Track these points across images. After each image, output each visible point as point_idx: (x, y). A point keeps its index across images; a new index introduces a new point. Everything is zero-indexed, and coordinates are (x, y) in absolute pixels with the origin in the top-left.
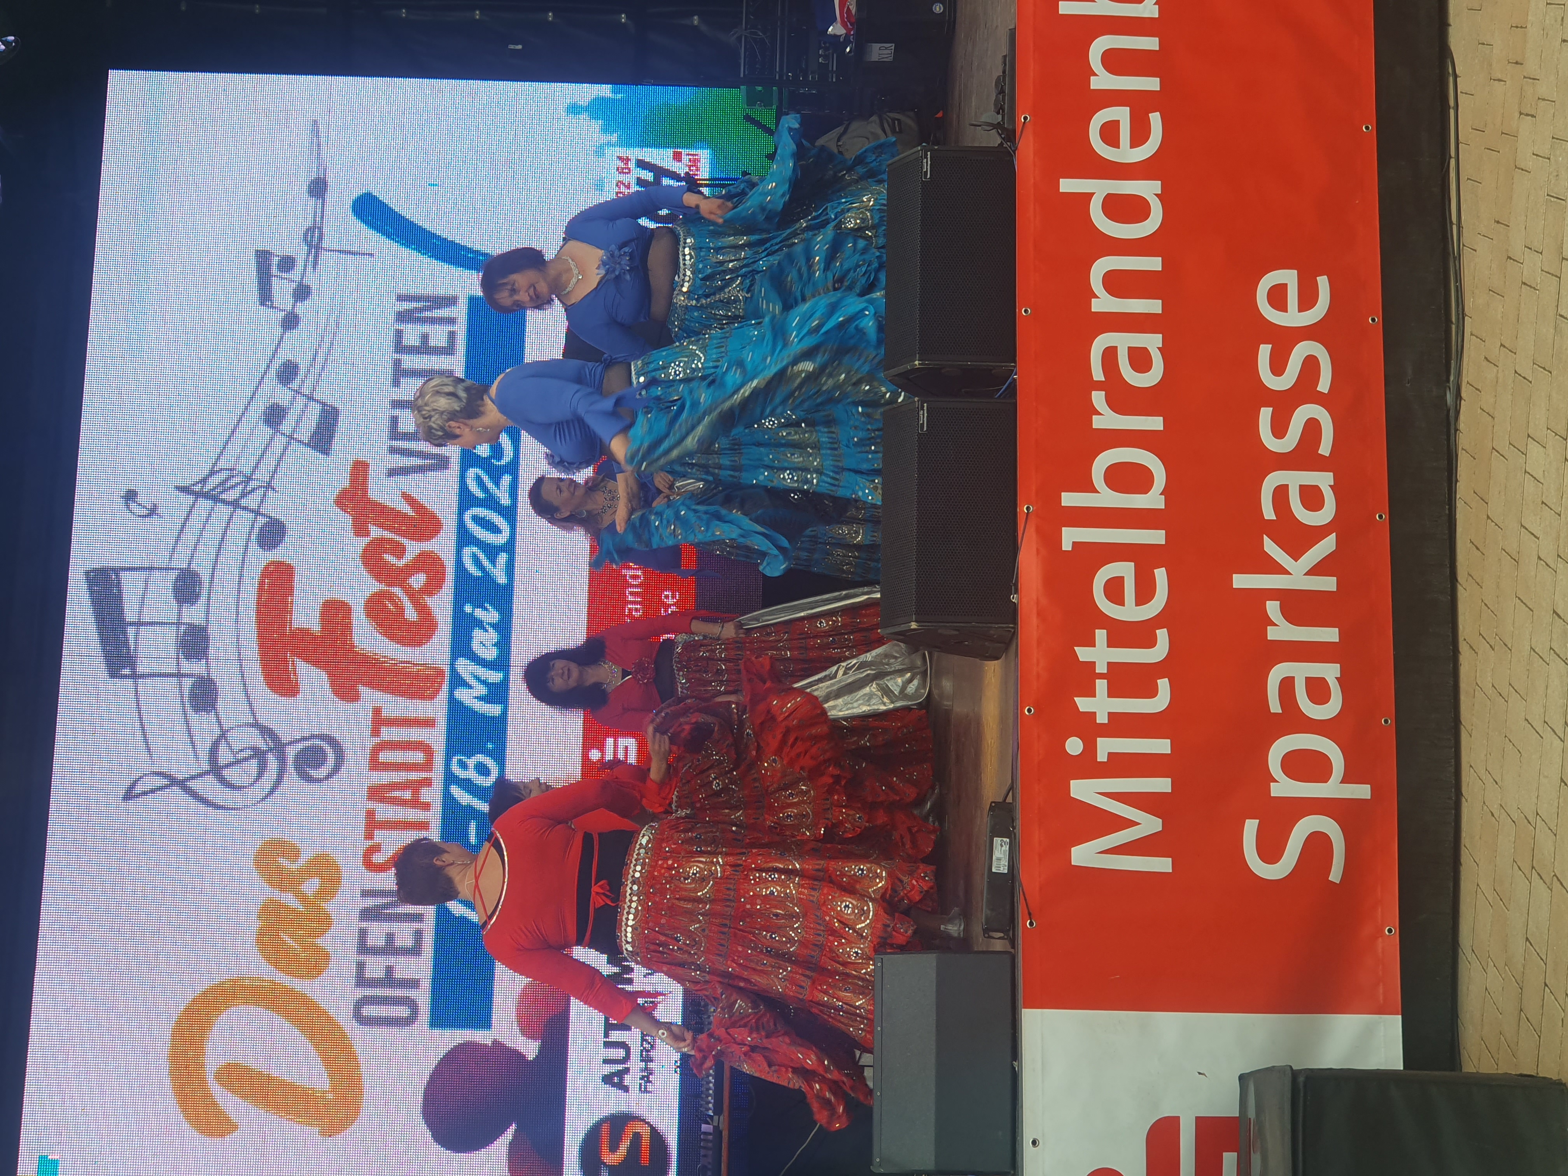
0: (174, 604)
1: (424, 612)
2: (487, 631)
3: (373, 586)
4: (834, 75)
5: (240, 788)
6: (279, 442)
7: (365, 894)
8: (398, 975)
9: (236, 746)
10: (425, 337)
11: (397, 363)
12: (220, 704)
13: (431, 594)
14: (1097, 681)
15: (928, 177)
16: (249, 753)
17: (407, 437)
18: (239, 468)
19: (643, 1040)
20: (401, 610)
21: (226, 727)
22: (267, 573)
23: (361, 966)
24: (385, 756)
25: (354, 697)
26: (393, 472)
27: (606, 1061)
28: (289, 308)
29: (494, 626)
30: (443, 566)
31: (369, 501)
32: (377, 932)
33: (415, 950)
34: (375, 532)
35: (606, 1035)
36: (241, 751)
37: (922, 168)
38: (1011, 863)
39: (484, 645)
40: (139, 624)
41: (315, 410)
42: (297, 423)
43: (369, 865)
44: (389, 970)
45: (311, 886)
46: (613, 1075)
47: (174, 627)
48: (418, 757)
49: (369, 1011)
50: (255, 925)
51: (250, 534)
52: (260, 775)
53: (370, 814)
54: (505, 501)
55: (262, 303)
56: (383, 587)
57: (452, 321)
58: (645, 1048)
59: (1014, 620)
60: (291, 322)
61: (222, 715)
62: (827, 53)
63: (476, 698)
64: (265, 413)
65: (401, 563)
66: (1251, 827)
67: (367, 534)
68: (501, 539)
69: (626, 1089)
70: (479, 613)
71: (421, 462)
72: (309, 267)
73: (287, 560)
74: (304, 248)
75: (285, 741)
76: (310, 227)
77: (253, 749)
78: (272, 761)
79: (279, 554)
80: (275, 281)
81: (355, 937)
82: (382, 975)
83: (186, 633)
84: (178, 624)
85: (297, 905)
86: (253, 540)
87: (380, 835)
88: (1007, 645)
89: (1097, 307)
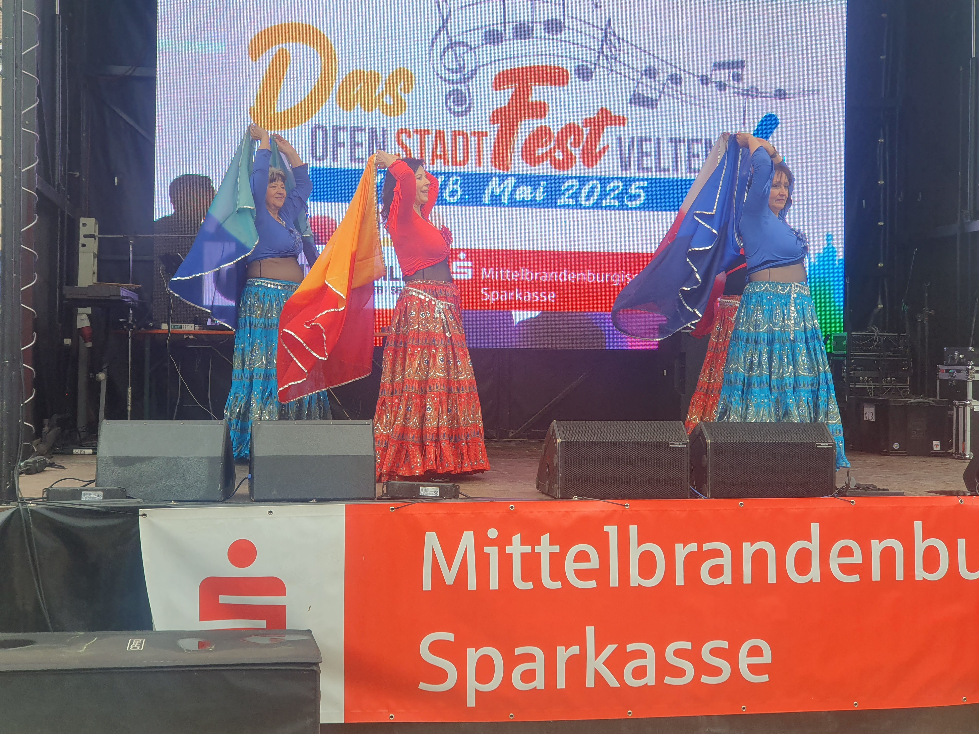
0: (545, 20)
1: (542, 158)
2: (531, 194)
3: (555, 130)
5: (442, 58)
6: (637, 76)
7: (384, 130)
8: (340, 150)
9: (466, 57)
10: (697, 156)
11: (682, 141)
12: (489, 46)
13: (550, 162)
14: (530, 547)
15: (818, 447)
17: (640, 147)
18: (622, 54)
20: (543, 146)
21: (476, 50)
22: (562, 70)
23: (344, 129)
24: (460, 139)
25: (493, 121)
26: (620, 139)
28: (713, 79)
29: (534, 198)
30: (566, 169)
31: (603, 128)
32: (363, 137)
33: (353, 159)
34: (586, 131)
36: (463, 59)
37: (823, 442)
38: (425, 497)
39: (523, 193)
41: (654, 95)
42: (647, 86)
43: (400, 132)
44: (343, 145)
45: (388, 100)
47: (531, 20)
48: (460, 157)
49: (320, 133)
50: (365, 69)
51: (584, 61)
52: (449, 70)
53: (427, 132)
54: (604, 203)
55: (715, 64)
56: (555, 135)
59: (563, 498)
60: (705, 80)
61: (483, 48)
63: (493, 189)
64: (653, 67)
65: (568, 145)
66: (449, 637)
67: (585, 126)
68: (582, 200)
70: (541, 189)
71: (626, 155)
72: (736, 90)
73: (570, 82)
74: (747, 87)
75: (468, 83)
76: (758, 90)
77: (464, 64)
78: (458, 76)
79: (573, 77)
80: (727, 71)
81: (360, 125)
82: (340, 140)
83: (528, 26)
84: (533, 22)
85: (378, 92)
86: (581, 63)
87: (416, 137)
88: (547, 494)
89: (746, 545)
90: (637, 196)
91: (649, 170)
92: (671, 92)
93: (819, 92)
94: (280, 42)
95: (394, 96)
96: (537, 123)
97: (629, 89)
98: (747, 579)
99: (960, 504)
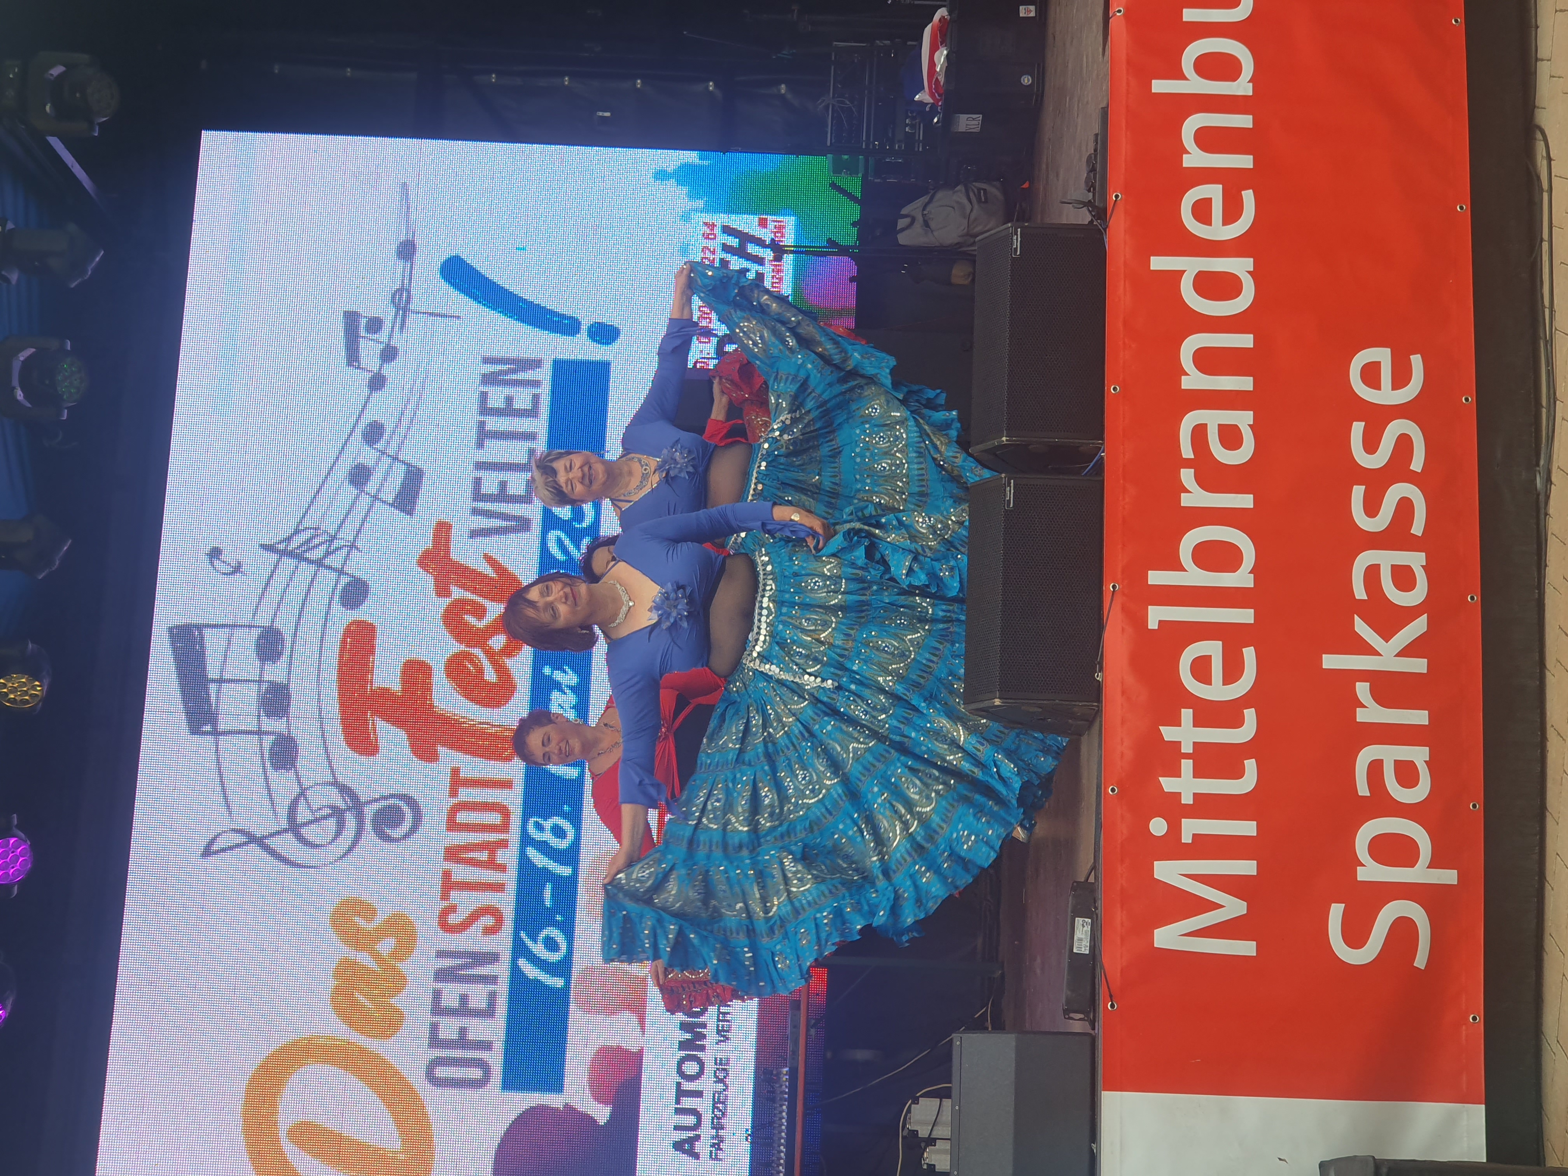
0: (258, 663)
1: (504, 673)
2: (565, 693)
3: (454, 647)
4: (921, 144)
5: (317, 846)
6: (365, 501)
7: (441, 954)
8: (471, 1036)
9: (316, 804)
10: (509, 400)
11: (482, 424)
12: (299, 763)
13: (510, 655)
14: (1183, 761)
15: (1018, 253)
16: (327, 811)
17: (489, 498)
18: (323, 527)
19: (714, 1107)
20: (481, 671)
21: (306, 784)
22: (348, 632)
23: (434, 1027)
24: (463, 817)
25: (432, 757)
26: (475, 534)
27: (677, 1128)
28: (375, 369)
29: (572, 688)
31: (453, 563)
32: (451, 994)
33: (489, 1012)
34: (457, 593)
35: (678, 1102)
36: (320, 809)
37: (1012, 244)
38: (1093, 943)
40: (221, 681)
41: (400, 471)
42: (382, 485)
43: (445, 927)
44: (463, 1031)
45: (386, 946)
46: (684, 1141)
47: (256, 685)
48: (494, 818)
49: (441, 1072)
50: (330, 986)
51: (333, 593)
52: (338, 833)
53: (447, 874)
55: (350, 364)
56: (463, 648)
57: (536, 384)
58: (716, 1116)
59: (1099, 699)
60: (377, 383)
61: (302, 773)
62: (914, 122)
64: (350, 473)
65: (481, 624)
66: (1336, 911)
67: (448, 594)
69: (697, 1156)
70: (558, 676)
71: (504, 524)
72: (397, 329)
73: (369, 620)
74: (392, 311)
75: (363, 799)
76: (398, 290)
77: (332, 807)
78: (350, 819)
79: (362, 614)
80: (362, 342)
81: (429, 999)
82: (455, 1036)
83: (267, 691)
84: (260, 682)
85: (372, 965)
86: (337, 598)
87: (455, 896)
88: (1091, 723)
89: (1187, 383)
92: (395, 441)
93: (405, 184)
94: (277, 1139)
95: (382, 933)
96: (439, 679)
97: (385, 514)
98: (1244, 383)
99: (1124, 15)
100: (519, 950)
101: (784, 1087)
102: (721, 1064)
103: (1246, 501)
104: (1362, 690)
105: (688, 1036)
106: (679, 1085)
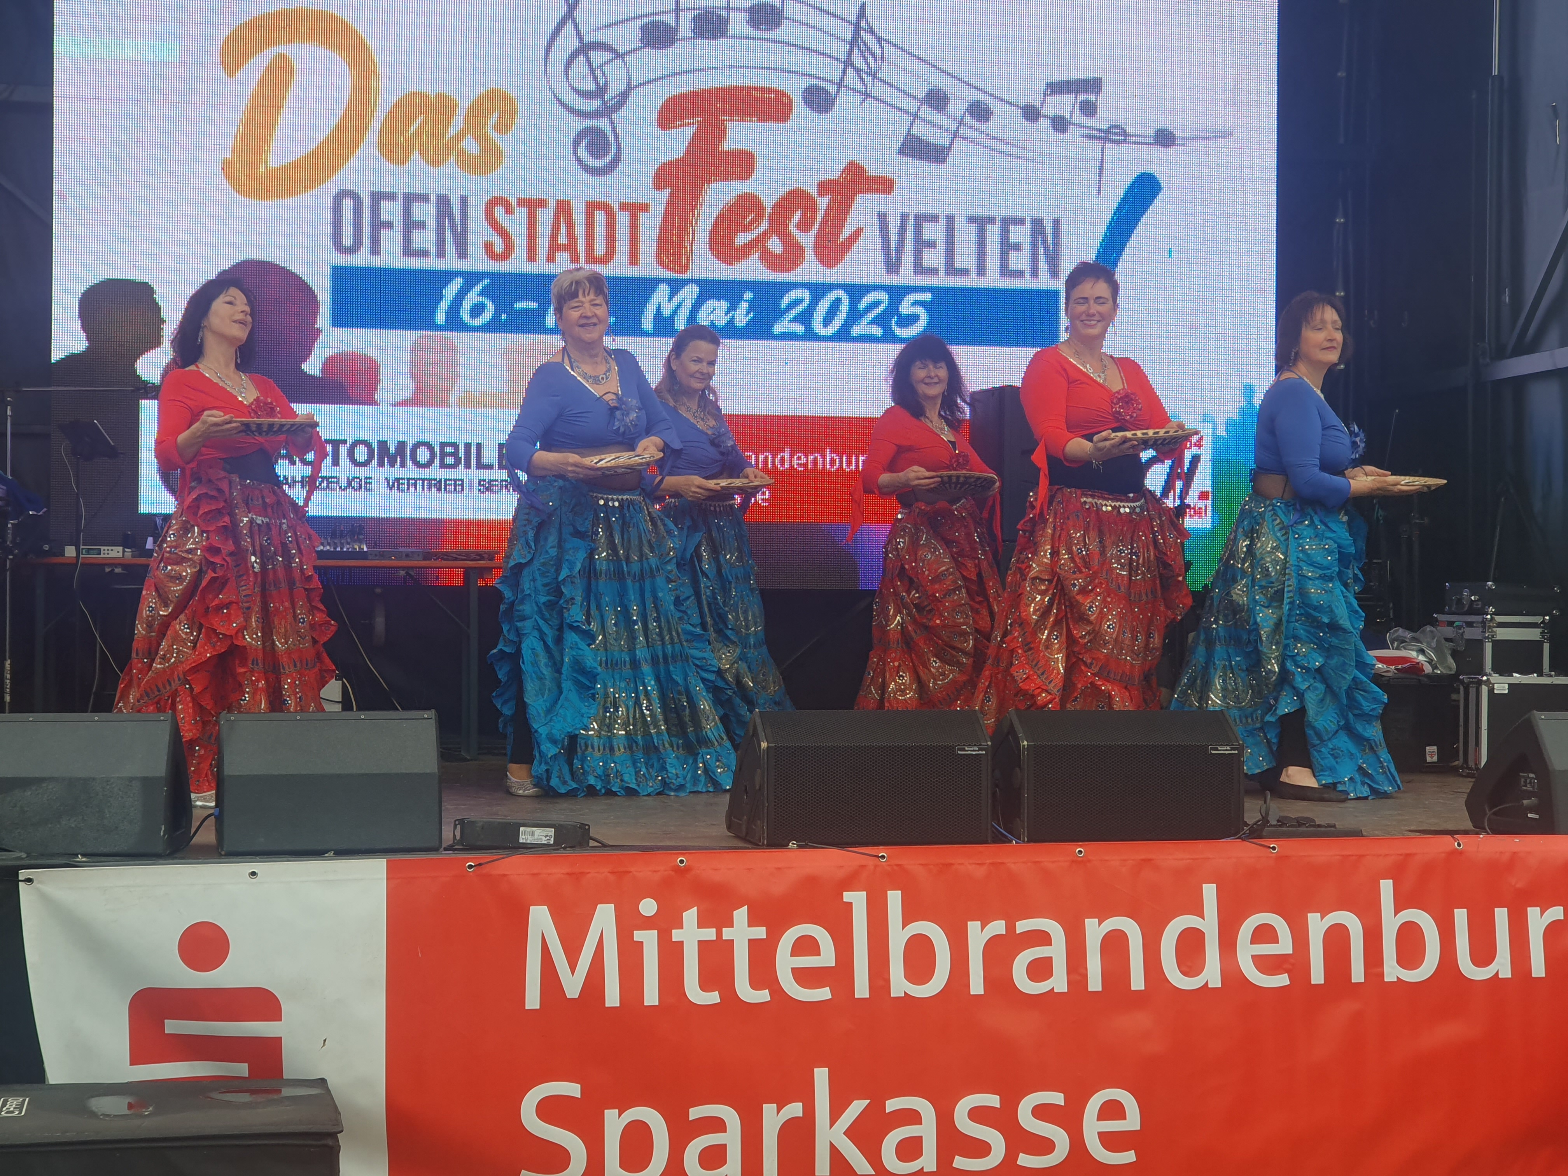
0: (748, 5)
1: (745, 251)
2: (726, 315)
3: (769, 202)
5: (566, 73)
6: (911, 105)
7: (464, 200)
9: (607, 69)
10: (1017, 247)
11: (992, 220)
12: (648, 50)
13: (762, 258)
14: (714, 930)
15: (1213, 752)
16: (602, 82)
17: (918, 231)
20: (746, 229)
21: (627, 58)
22: (780, 94)
23: (392, 197)
24: (600, 217)
25: (658, 184)
26: (882, 218)
28: (1045, 111)
29: (731, 322)
30: (789, 270)
31: (851, 198)
32: (425, 212)
33: (408, 251)
34: (823, 203)
36: (604, 74)
37: (1220, 744)
38: (529, 846)
39: (712, 312)
41: (944, 140)
42: (929, 122)
43: (493, 203)
44: (389, 225)
45: (470, 146)
47: (725, 4)
48: (600, 248)
49: (348, 204)
50: (429, 90)
51: (819, 78)
52: (581, 93)
53: (542, 203)
54: (856, 331)
55: (1049, 85)
56: (768, 210)
57: (1035, 273)
59: (770, 845)
60: (1031, 113)
61: (639, 54)
63: (660, 305)
64: (939, 91)
65: (792, 228)
66: (573, 1089)
67: (820, 194)
68: (818, 327)
70: (744, 305)
71: (893, 245)
72: (1087, 132)
73: (793, 115)
74: (1104, 127)
75: (614, 116)
76: (1125, 131)
77: (606, 83)
78: (596, 104)
79: (799, 108)
80: (1071, 97)
81: (419, 190)
82: (384, 217)
83: (719, 17)
84: (728, 8)
85: (451, 132)
86: (813, 82)
87: (521, 214)
88: (744, 839)
89: (1091, 924)
90: (913, 319)
91: (934, 271)
92: (972, 134)
93: (1231, 134)
94: (276, 43)
95: (482, 139)
96: (736, 188)
97: (899, 127)
98: (1095, 983)
99: (1457, 849)
100: (471, 279)
101: (348, 546)
102: (366, 483)
103: (977, 987)
104: (795, 1109)
105: (392, 450)
106: (344, 442)
